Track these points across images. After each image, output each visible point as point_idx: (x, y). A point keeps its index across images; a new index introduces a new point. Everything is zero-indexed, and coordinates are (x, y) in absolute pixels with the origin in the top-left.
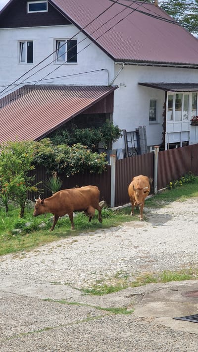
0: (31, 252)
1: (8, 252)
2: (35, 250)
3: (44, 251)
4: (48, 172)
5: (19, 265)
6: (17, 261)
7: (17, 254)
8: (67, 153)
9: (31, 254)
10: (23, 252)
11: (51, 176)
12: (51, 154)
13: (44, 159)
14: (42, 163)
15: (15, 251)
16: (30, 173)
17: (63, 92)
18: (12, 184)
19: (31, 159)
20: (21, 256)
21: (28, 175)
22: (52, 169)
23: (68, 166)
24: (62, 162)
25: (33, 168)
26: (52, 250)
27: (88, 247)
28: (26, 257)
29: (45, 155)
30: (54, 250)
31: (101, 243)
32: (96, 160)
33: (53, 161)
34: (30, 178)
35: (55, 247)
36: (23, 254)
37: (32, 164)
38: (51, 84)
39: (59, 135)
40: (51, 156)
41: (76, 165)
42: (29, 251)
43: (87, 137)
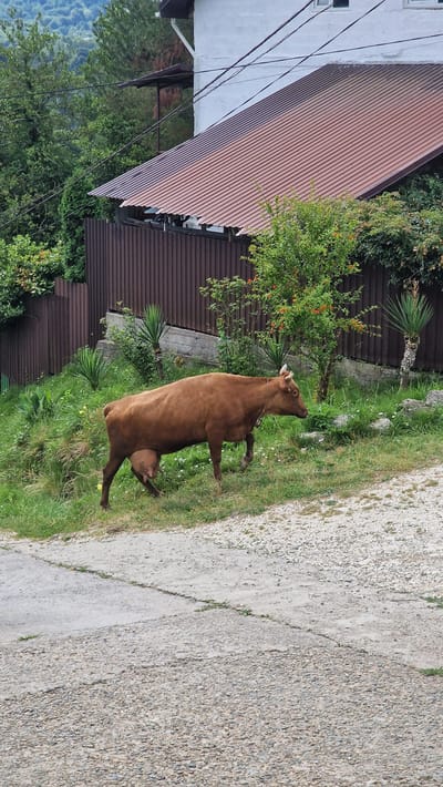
0: (354, 499)
1: (289, 497)
2: (363, 493)
3: (389, 496)
4: (394, 280)
5: (323, 535)
6: (314, 521)
7: (314, 503)
9: (352, 503)
10: (332, 499)
11: (400, 291)
12: (403, 235)
13: (384, 246)
14: (378, 257)
15: (309, 495)
16: (347, 283)
18: (298, 308)
19: (352, 242)
20: (324, 509)
21: (342, 288)
22: (405, 273)
24: (433, 255)
25: (355, 268)
26: (411, 496)
28: (339, 513)
29: (389, 237)
30: (418, 495)
33: (410, 252)
34: (347, 294)
35: (419, 487)
36: (330, 503)
37: (353, 258)
38: (394, 61)
40: (403, 240)
42: (347, 496)
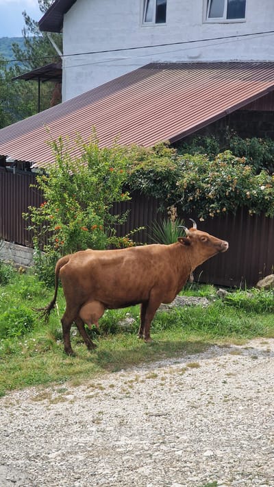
0: (82, 387)
1: (30, 383)
2: (91, 382)
3: (112, 386)
4: (162, 208)
5: (39, 422)
6: (38, 408)
7: (47, 390)
8: (202, 170)
9: (80, 392)
10: (64, 386)
11: (166, 216)
12: (169, 172)
13: (155, 181)
14: (150, 189)
15: (45, 382)
16: (117, 207)
17: (215, 72)
19: (122, 176)
20: (54, 396)
21: (113, 211)
23: (203, 198)
24: (191, 188)
25: (126, 197)
26: (131, 387)
27: (221, 384)
28: (64, 400)
29: (157, 174)
30: (137, 386)
31: (255, 375)
32: (262, 188)
33: (174, 186)
34: (116, 217)
35: (141, 379)
36: (60, 391)
37: (125, 188)
38: (196, 61)
39: (198, 144)
40: (170, 177)
41: (221, 197)
42: (77, 385)
43: (254, 153)
